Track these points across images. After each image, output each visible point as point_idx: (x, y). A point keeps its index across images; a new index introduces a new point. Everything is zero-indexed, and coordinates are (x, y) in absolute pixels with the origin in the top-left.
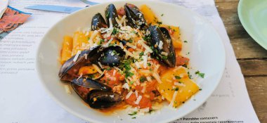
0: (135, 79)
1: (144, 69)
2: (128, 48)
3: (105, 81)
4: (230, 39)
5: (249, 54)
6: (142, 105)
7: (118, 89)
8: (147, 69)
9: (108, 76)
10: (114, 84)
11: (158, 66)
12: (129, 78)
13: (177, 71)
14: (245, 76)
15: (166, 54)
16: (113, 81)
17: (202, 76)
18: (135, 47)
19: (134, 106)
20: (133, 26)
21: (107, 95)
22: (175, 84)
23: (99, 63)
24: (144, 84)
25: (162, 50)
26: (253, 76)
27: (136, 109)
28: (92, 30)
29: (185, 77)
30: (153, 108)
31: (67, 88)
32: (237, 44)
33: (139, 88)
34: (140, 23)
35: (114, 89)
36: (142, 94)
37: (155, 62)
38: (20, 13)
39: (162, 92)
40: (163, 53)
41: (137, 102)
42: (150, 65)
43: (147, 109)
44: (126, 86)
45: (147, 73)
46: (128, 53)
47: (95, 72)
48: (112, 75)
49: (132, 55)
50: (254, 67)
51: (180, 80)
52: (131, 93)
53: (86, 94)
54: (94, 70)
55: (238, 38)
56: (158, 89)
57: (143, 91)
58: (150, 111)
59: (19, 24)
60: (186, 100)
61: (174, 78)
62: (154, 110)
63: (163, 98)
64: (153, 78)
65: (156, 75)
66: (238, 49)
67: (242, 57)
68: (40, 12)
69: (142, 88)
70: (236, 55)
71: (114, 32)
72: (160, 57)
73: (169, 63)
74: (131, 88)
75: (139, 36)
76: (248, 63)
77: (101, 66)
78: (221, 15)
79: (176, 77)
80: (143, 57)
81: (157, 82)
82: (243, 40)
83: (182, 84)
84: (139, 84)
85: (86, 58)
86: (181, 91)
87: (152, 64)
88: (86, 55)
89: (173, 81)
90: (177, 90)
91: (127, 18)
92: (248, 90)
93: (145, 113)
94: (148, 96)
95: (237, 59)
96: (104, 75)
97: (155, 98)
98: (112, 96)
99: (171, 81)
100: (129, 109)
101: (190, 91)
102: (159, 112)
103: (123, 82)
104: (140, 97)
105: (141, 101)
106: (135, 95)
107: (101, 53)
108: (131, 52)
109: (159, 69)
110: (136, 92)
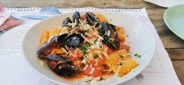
0: (90, 56)
1: (97, 49)
2: (86, 36)
3: (69, 58)
4: (160, 36)
5: (174, 45)
6: (95, 75)
7: (78, 63)
8: (99, 50)
9: (71, 54)
10: (75, 60)
11: (107, 48)
12: (86, 55)
13: (121, 52)
14: (172, 60)
15: (113, 40)
16: (75, 58)
17: (140, 56)
18: (91, 36)
19: (89, 76)
20: (91, 25)
21: (69, 66)
22: (119, 60)
23: (66, 46)
24: (97, 60)
25: (110, 37)
26: (177, 60)
27: (90, 78)
28: (63, 26)
29: (127, 57)
30: (103, 77)
31: (42, 62)
32: (165, 39)
33: (93, 63)
34: (96, 23)
35: (75, 63)
36: (95, 67)
37: (105, 46)
38: (17, 19)
39: (109, 65)
40: (110, 39)
41: (91, 73)
42: (101, 47)
43: (99, 78)
44: (84, 61)
45: (99, 52)
46: (86, 40)
47: (62, 52)
48: (74, 54)
49: (89, 41)
50: (178, 54)
51: (123, 58)
52: (87, 66)
53: (55, 66)
54: (62, 51)
55: (165, 35)
56: (107, 63)
57: (96, 65)
58: (101, 79)
59: (16, 26)
60: (128, 72)
61: (119, 57)
62: (104, 79)
63: (111, 71)
64: (103, 56)
65: (105, 54)
66: (166, 42)
67: (169, 47)
68: (30, 20)
69: (95, 62)
70: (164, 46)
71: (77, 26)
72: (108, 42)
73: (115, 46)
74: (87, 62)
75: (94, 30)
76: (174, 51)
77: (67, 48)
78: (152, 22)
79: (120, 56)
80: (96, 42)
81: (106, 58)
82: (169, 37)
83: (124, 61)
84: (93, 59)
85: (56, 41)
86: (123, 65)
87: (103, 46)
88: (56, 39)
89: (118, 59)
90: (121, 64)
91: (87, 20)
92: (175, 69)
93: (97, 81)
94: (99, 69)
95: (166, 49)
96: (68, 54)
97: (105, 71)
98: (73, 67)
99: (116, 59)
100: (86, 78)
101: (130, 65)
102: (107, 80)
103: (82, 59)
104: (94, 69)
105: (94, 72)
106: (90, 67)
107: (67, 39)
108: (89, 39)
109: (108, 50)
110: (91, 65)
